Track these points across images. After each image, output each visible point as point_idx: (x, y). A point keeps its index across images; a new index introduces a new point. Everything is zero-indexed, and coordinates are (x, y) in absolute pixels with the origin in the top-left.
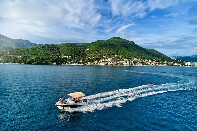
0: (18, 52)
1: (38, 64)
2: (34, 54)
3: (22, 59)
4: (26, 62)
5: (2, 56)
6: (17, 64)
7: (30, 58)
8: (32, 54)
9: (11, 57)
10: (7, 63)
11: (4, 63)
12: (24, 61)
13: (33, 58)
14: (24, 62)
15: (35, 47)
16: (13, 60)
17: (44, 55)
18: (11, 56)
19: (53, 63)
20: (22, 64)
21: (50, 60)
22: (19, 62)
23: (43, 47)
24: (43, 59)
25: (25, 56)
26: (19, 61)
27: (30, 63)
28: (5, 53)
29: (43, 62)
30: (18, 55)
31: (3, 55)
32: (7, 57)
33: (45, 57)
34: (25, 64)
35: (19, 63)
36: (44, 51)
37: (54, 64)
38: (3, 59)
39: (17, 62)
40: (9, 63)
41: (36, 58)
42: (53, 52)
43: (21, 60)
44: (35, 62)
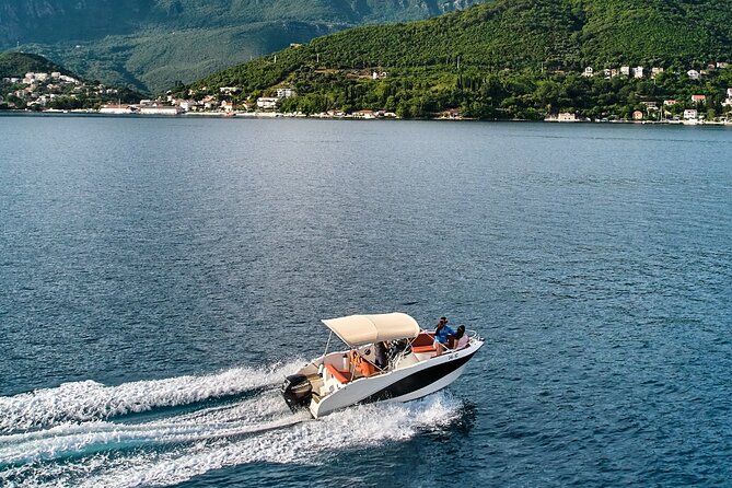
0: (361, 53)
1: (474, 117)
2: (443, 61)
3: (388, 92)
4: (409, 106)
5: (292, 75)
6: (367, 116)
7: (428, 86)
8: (432, 62)
9: (331, 77)
10: (322, 115)
11: (306, 111)
12: (397, 100)
13: (444, 84)
14: (399, 110)
15: (446, 19)
16: (347, 94)
17: (500, 66)
18: (331, 71)
19: (555, 112)
20: (390, 118)
21: (538, 93)
22: (377, 104)
23: (489, 16)
24: (497, 91)
25: (395, 75)
26: (375, 99)
27: (429, 112)
28: (300, 58)
29: (496, 104)
30: (360, 66)
31: (295, 67)
32: (311, 79)
33: (505, 76)
34: (407, 116)
35: (374, 110)
36: (496, 41)
37: (561, 118)
38: (301, 92)
39: (367, 109)
40: (331, 114)
41: (459, 86)
42: (550, 43)
43: (386, 96)
44: (456, 106)
